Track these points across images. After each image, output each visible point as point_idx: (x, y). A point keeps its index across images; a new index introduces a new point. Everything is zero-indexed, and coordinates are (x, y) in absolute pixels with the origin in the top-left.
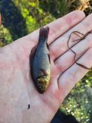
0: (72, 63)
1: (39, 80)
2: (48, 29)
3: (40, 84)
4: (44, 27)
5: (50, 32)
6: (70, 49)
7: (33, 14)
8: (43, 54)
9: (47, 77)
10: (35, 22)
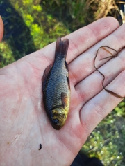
0: (99, 89)
1: (54, 111)
2: (67, 42)
3: (55, 117)
4: (62, 39)
5: (70, 46)
6: (97, 69)
7: (39, 21)
8: (60, 76)
9: (66, 108)
10: (42, 32)
